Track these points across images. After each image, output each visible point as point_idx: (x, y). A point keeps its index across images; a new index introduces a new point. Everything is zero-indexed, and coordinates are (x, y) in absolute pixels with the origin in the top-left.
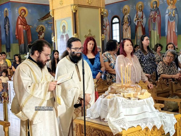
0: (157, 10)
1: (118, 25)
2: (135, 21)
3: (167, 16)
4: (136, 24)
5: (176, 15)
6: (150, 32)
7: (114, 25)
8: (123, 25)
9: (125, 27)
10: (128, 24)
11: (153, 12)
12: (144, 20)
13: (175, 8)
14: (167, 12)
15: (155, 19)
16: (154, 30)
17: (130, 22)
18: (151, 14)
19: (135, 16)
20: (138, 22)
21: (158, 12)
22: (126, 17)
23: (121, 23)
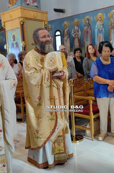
0: (89, 25)
1: (60, 37)
2: (73, 34)
3: (96, 30)
4: (74, 36)
5: (103, 29)
6: (84, 42)
7: (57, 37)
8: (63, 37)
9: (65, 38)
10: (67, 36)
11: (86, 27)
12: (80, 33)
13: (102, 23)
14: (96, 27)
15: (87, 32)
16: (87, 41)
17: (69, 35)
18: (85, 29)
19: (73, 30)
20: (75, 35)
21: (90, 27)
22: (65, 31)
23: (62, 36)
